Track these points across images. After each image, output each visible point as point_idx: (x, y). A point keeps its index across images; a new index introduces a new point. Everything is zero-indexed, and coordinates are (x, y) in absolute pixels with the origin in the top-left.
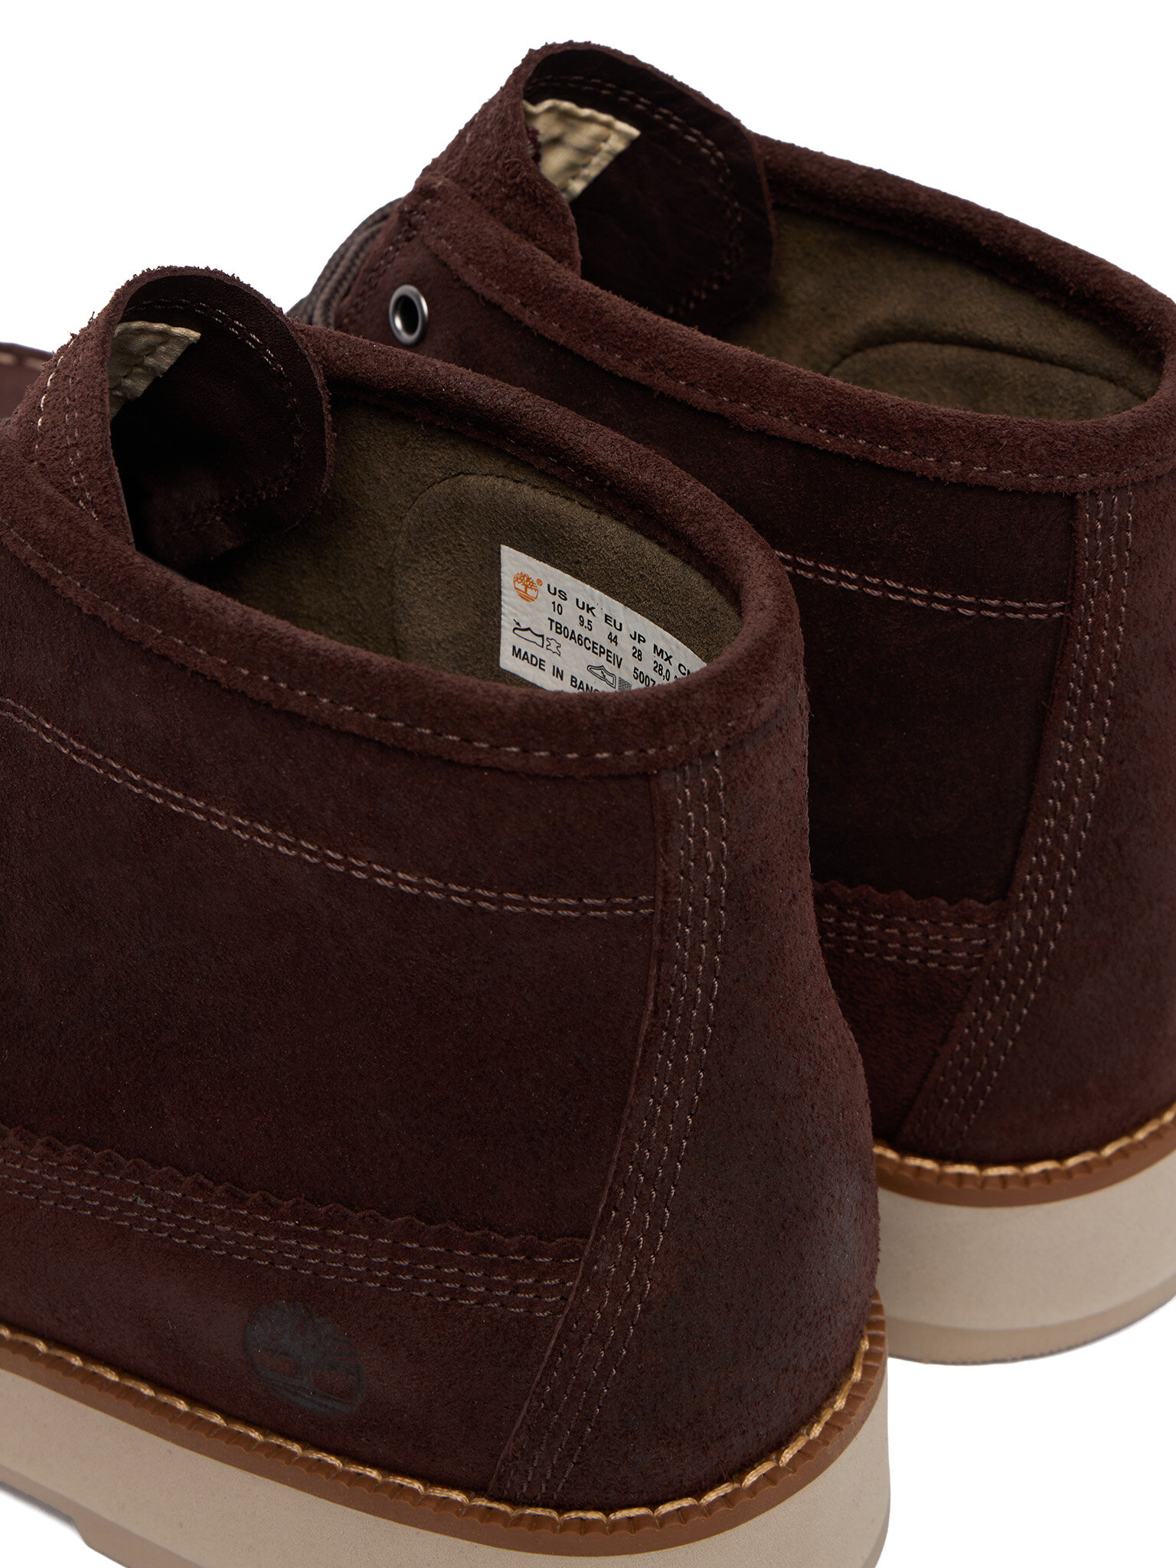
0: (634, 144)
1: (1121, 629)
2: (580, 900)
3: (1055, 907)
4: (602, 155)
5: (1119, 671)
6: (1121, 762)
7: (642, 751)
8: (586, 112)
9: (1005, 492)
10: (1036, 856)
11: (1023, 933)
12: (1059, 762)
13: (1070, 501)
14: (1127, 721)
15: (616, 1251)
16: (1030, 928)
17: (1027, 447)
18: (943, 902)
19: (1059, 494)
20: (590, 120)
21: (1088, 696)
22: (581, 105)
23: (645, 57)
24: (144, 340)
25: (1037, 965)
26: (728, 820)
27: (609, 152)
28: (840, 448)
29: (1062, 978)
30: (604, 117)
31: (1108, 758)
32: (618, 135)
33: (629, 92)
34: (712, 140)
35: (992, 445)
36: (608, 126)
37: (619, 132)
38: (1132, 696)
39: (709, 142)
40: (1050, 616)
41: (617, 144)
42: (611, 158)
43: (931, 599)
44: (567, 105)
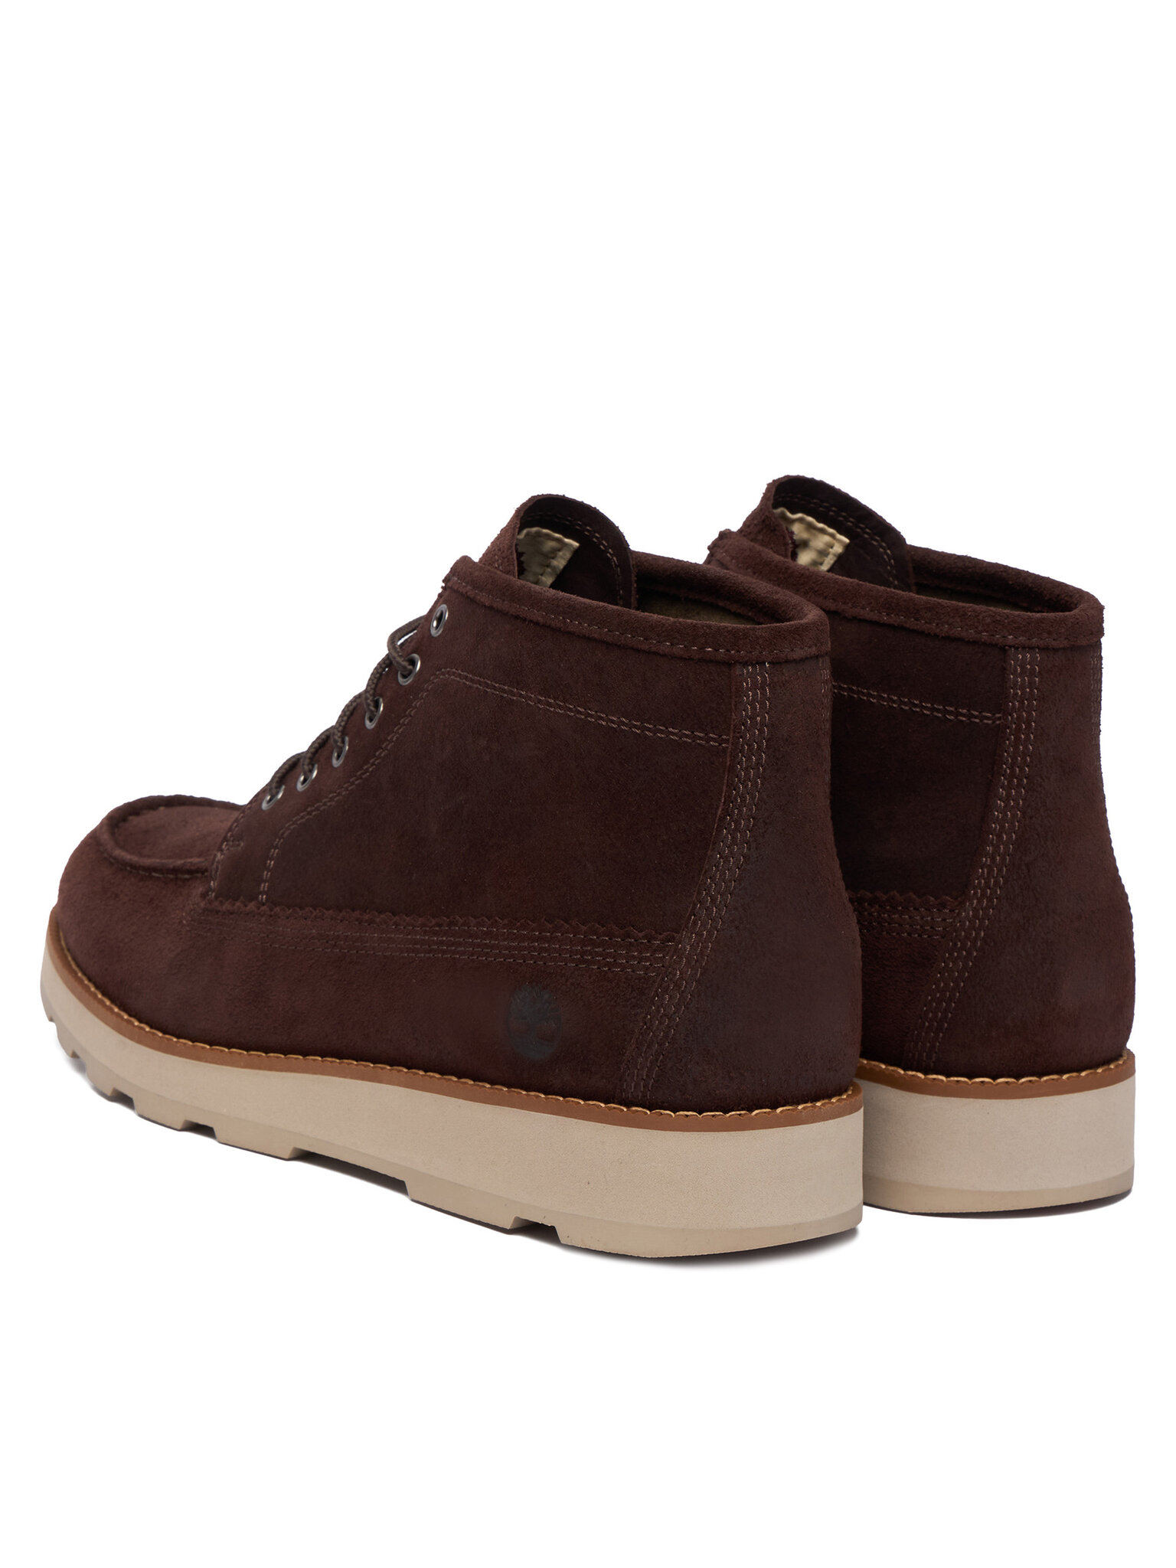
0: (847, 547)
1: (1032, 736)
2: (693, 732)
3: (990, 900)
4: (830, 556)
5: (1031, 761)
6: (1031, 818)
7: (727, 651)
8: (821, 525)
9: (968, 642)
10: (982, 869)
11: (971, 913)
12: (996, 813)
13: (1003, 649)
14: (1035, 793)
15: (691, 938)
16: (975, 910)
17: (981, 617)
18: (932, 899)
19: (996, 645)
20: (822, 531)
21: (1013, 775)
22: (819, 522)
23: (853, 494)
24: (551, 544)
25: (978, 934)
26: (770, 703)
27: (835, 555)
28: (891, 621)
29: (992, 944)
30: (831, 530)
31: (1024, 813)
32: (839, 543)
33: (844, 514)
34: (886, 543)
35: (963, 615)
36: (832, 536)
37: (839, 541)
38: (1039, 779)
39: (884, 545)
40: (994, 722)
41: (838, 549)
42: (835, 559)
43: (933, 709)
44: (810, 519)
